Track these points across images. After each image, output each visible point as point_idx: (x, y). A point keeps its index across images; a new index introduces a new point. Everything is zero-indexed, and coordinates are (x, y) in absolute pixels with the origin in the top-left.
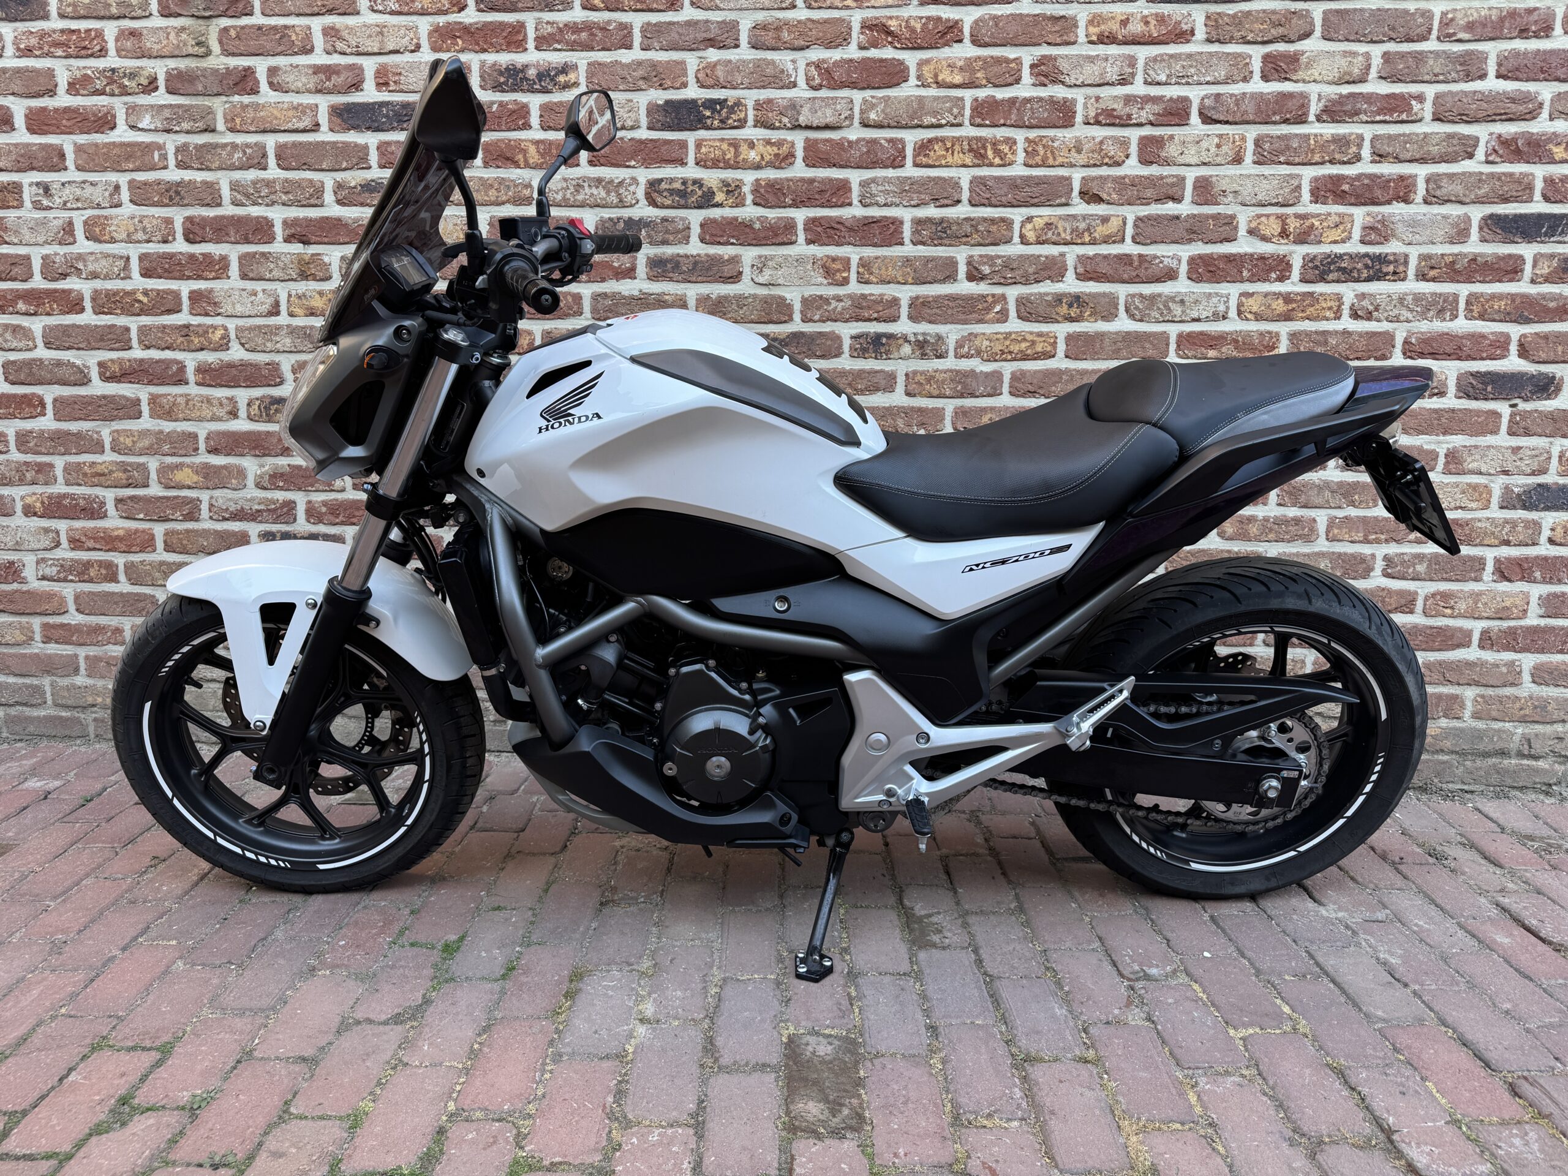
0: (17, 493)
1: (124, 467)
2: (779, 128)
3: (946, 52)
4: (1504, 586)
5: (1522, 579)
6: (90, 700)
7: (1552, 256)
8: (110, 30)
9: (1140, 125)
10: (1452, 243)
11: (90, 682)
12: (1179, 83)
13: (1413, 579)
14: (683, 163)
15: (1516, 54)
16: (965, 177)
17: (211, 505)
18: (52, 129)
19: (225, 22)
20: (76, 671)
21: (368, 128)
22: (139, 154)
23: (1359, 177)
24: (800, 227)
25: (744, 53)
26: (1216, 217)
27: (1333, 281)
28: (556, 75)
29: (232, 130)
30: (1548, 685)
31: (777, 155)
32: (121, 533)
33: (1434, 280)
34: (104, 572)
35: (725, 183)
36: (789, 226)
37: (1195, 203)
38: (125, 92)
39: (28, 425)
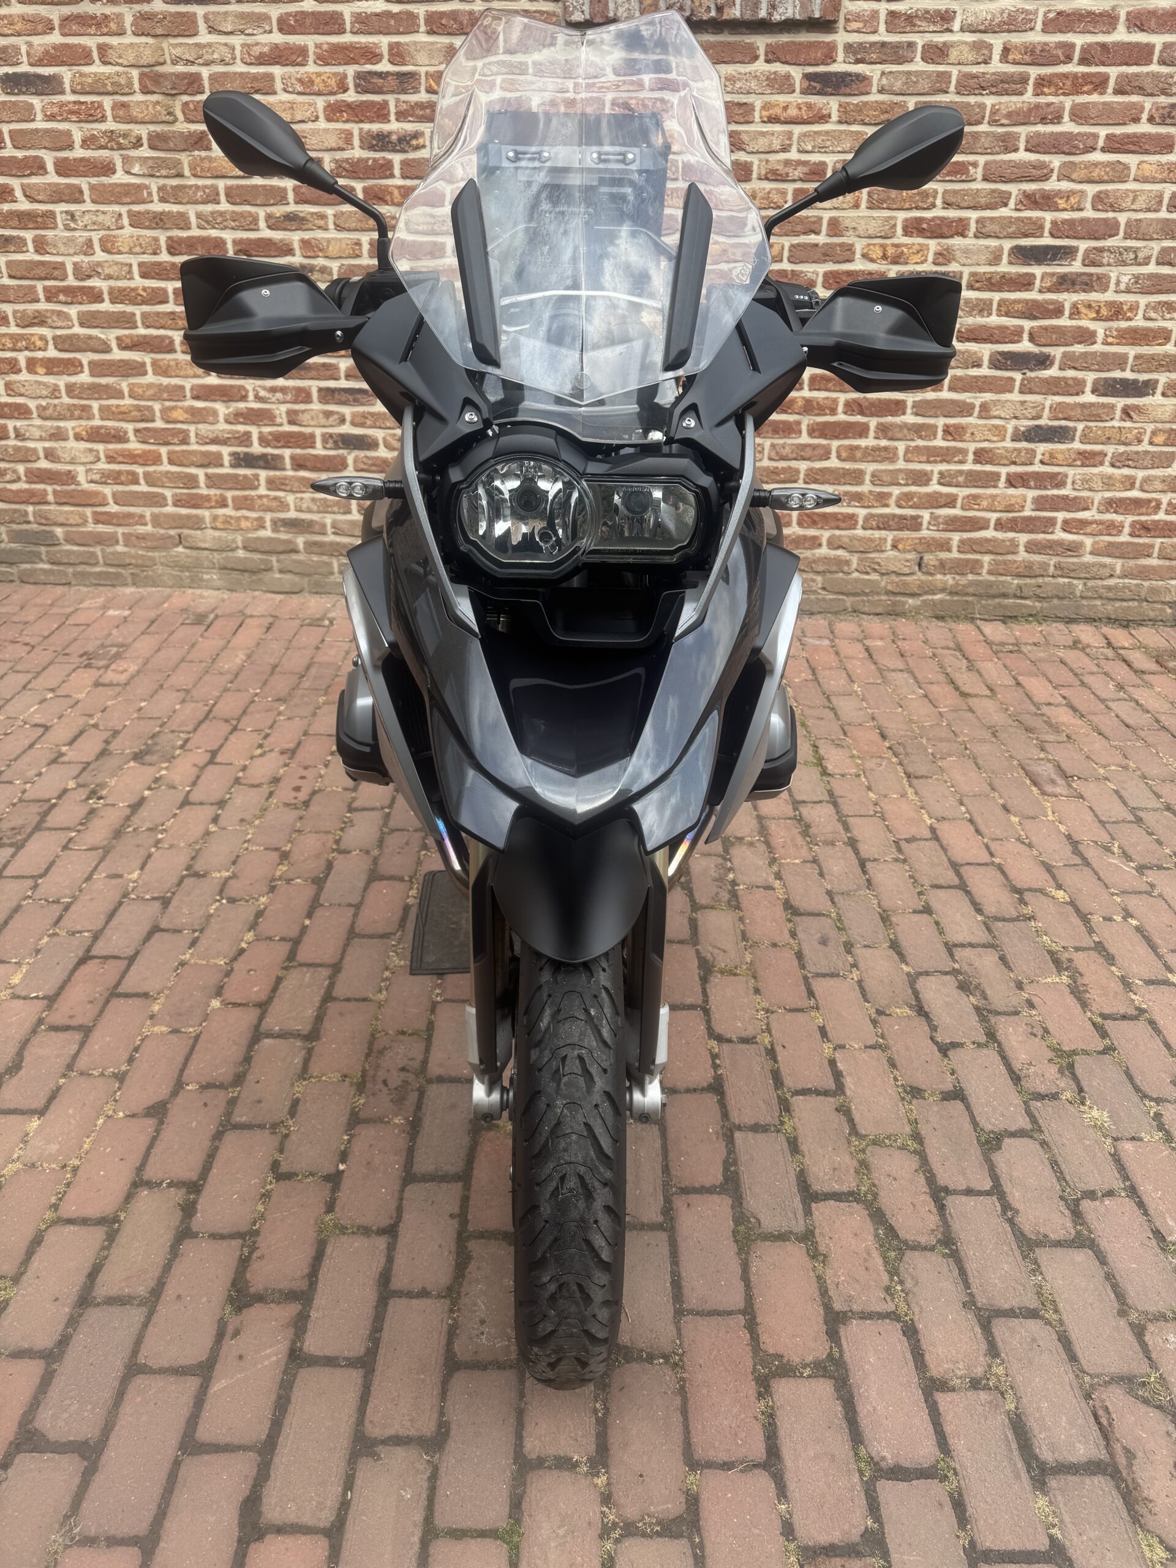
0: (69, 425)
1: (138, 408)
4: (1011, 491)
5: (1023, 486)
6: (128, 561)
7: (1053, 274)
8: (107, 102)
9: (794, 181)
10: (990, 265)
11: (126, 549)
13: (956, 486)
15: (1038, 134)
17: (197, 435)
18: (73, 173)
19: (185, 98)
20: (117, 542)
22: (133, 192)
23: (933, 219)
26: (841, 245)
28: (411, 139)
29: (195, 176)
30: (1034, 553)
32: (139, 452)
33: (978, 289)
34: (130, 478)
37: (828, 235)
38: (121, 147)
39: (73, 379)
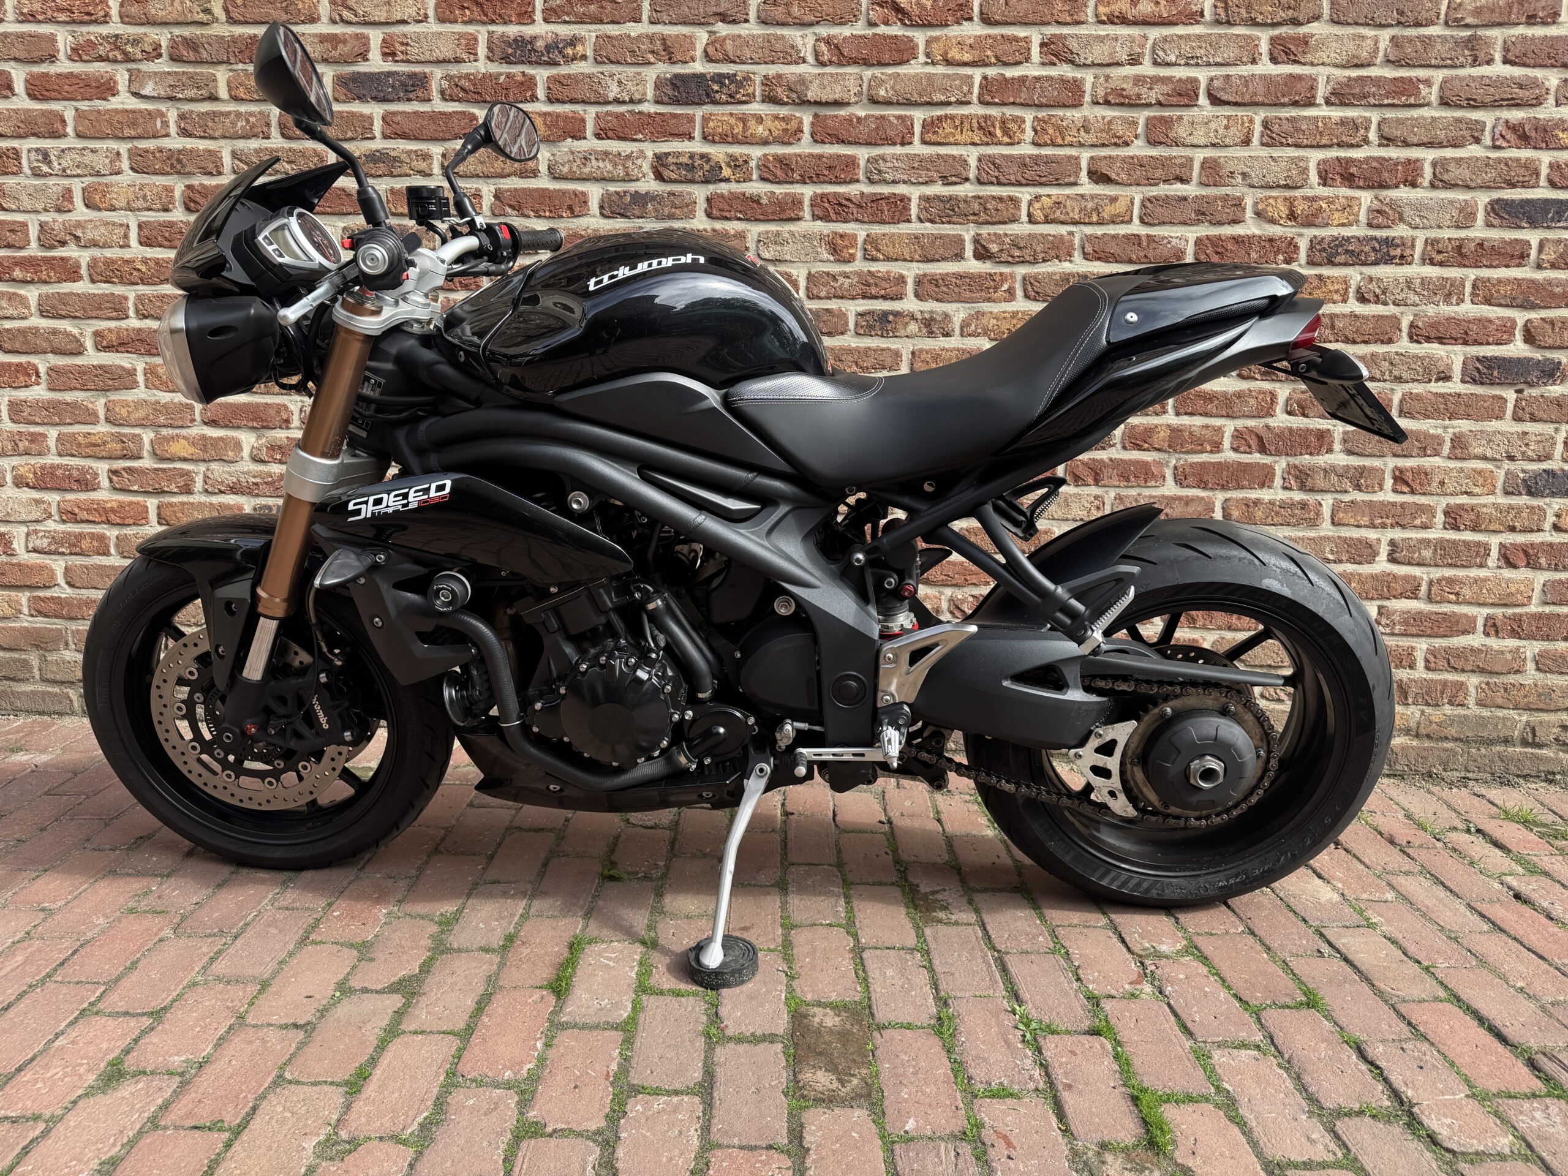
0: (7, 463)
1: (120, 439)
2: (786, 104)
3: (954, 31)
4: (1508, 573)
5: (1528, 565)
7: (1559, 241)
9: (1148, 105)
10: (1458, 227)
12: (1187, 64)
13: (1418, 564)
14: (691, 138)
15: (1524, 38)
16: (972, 155)
17: (206, 479)
18: (53, 94)
21: (374, 99)
22: (141, 120)
23: (1367, 160)
24: (807, 203)
25: (751, 29)
26: (1225, 198)
27: (1340, 264)
28: (564, 47)
29: (235, 99)
30: (1551, 672)
31: (785, 130)
32: (114, 504)
33: (1441, 264)
34: (95, 544)
35: (732, 158)
36: (797, 202)
37: (1201, 184)
38: (128, 59)
39: (22, 394)
